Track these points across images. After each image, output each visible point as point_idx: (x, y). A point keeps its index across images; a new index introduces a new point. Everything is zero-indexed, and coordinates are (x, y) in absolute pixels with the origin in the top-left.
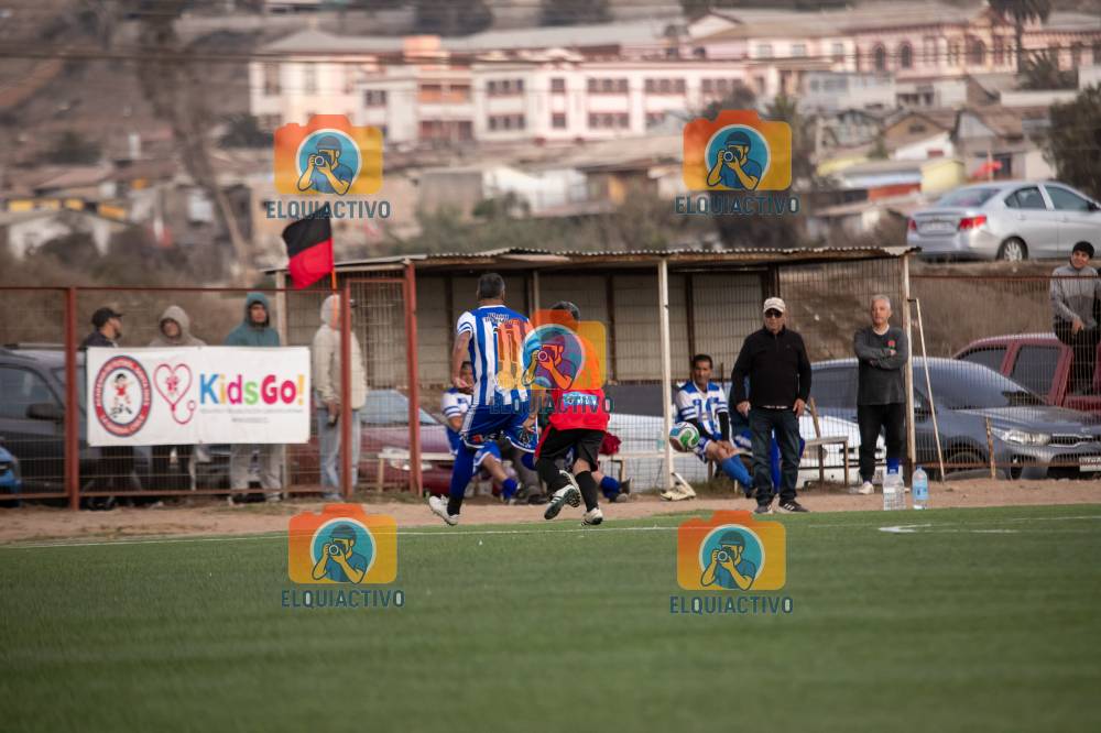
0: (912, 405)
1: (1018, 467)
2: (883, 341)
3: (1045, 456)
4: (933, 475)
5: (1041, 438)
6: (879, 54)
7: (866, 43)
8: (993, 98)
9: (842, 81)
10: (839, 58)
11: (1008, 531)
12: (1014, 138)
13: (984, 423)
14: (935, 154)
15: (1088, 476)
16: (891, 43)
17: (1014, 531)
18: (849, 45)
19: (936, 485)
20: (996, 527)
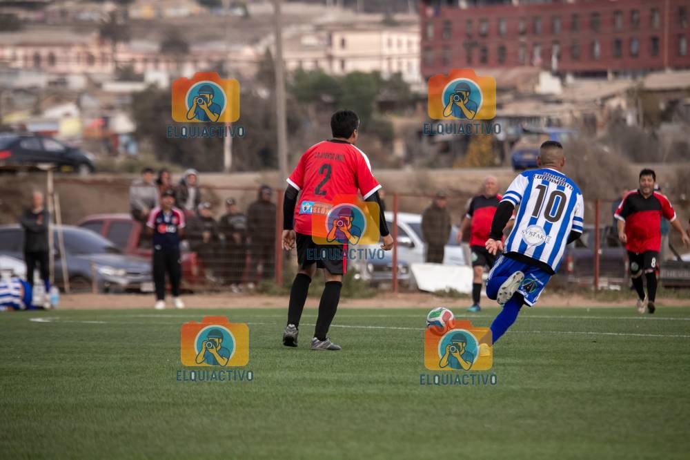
0: (52, 252)
1: (109, 288)
2: (36, 216)
3: (123, 282)
4: (62, 290)
5: (121, 272)
6: (37, 59)
7: (30, 51)
8: (98, 85)
9: (15, 72)
10: (14, 58)
11: (101, 322)
12: (111, 108)
13: (90, 263)
14: (67, 115)
15: (146, 293)
16: (44, 52)
17: (104, 322)
18: (20, 52)
19: (63, 297)
20: (95, 320)
